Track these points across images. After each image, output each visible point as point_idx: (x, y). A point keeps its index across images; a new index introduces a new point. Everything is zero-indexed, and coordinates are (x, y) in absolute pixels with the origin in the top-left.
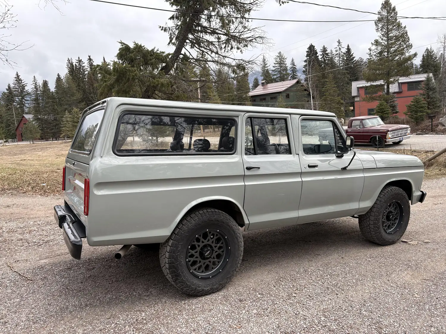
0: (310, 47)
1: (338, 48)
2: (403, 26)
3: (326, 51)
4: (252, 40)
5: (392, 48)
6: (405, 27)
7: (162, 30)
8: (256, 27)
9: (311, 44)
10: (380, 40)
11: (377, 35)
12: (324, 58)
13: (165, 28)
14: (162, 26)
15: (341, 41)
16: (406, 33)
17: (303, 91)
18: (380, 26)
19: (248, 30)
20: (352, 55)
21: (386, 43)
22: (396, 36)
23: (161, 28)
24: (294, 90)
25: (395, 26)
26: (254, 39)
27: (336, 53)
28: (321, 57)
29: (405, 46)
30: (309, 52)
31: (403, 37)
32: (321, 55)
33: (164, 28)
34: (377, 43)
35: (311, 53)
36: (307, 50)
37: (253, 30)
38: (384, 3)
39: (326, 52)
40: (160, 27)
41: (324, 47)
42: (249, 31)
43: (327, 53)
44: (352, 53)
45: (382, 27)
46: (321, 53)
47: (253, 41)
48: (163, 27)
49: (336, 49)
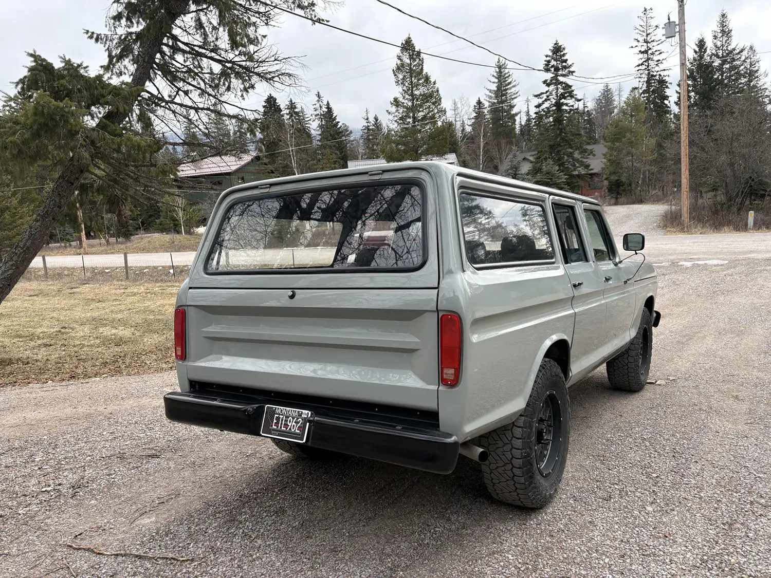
0: (268, 99)
1: (318, 105)
2: (432, 80)
3: (295, 108)
4: (273, 77)
5: (419, 111)
6: (435, 83)
7: (91, 37)
8: (290, 56)
9: (270, 95)
10: (401, 99)
11: (397, 92)
12: (293, 120)
13: (98, 35)
14: (91, 30)
15: (322, 95)
16: (438, 91)
17: (269, 172)
18: (401, 77)
19: (275, 60)
20: (335, 119)
21: (410, 104)
22: (424, 95)
23: (90, 34)
24: (255, 171)
25: (421, 79)
26: (277, 76)
27: (316, 113)
28: (288, 117)
29: (436, 111)
30: (267, 108)
31: (433, 97)
32: (287, 114)
33: (95, 36)
34: (396, 102)
35: (271, 109)
36: (264, 104)
37: (284, 60)
38: (404, 42)
39: (296, 110)
40: (88, 32)
41: (291, 101)
42: (276, 62)
43: (297, 112)
44: (334, 115)
45: (403, 79)
46: (288, 111)
47: (275, 79)
48: (93, 33)
49: (315, 106)
